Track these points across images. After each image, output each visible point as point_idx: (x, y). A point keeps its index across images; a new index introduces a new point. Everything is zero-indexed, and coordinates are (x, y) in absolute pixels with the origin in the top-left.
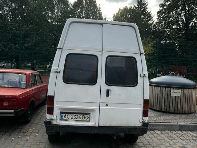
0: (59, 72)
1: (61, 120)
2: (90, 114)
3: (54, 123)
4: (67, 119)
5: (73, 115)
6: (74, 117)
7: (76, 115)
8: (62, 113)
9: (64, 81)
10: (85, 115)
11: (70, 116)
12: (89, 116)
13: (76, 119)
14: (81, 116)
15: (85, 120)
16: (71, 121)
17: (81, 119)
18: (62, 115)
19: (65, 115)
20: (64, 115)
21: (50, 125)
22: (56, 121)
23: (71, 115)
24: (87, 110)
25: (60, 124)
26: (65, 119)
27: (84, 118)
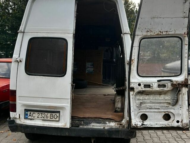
0: (20, 61)
1: (26, 118)
2: (59, 112)
3: (18, 122)
4: (32, 118)
5: (40, 113)
6: (40, 116)
7: (43, 113)
8: (26, 110)
10: (54, 114)
11: (36, 115)
12: (58, 114)
13: (42, 118)
14: (49, 114)
15: (54, 119)
16: (37, 120)
17: (48, 119)
18: (27, 113)
19: (30, 113)
20: (29, 113)
21: (13, 125)
22: (20, 120)
23: (36, 113)
24: (56, 107)
25: (25, 124)
26: (30, 117)
27: (52, 117)
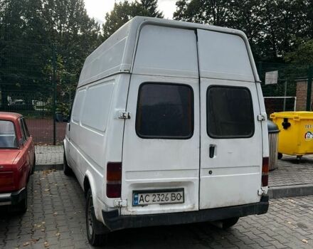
0: (129, 117)
1: (135, 205)
2: (183, 190)
3: (124, 212)
4: (145, 203)
5: (156, 194)
6: (157, 199)
7: (161, 194)
8: (135, 192)
9: (137, 134)
10: (176, 193)
11: (150, 198)
12: (181, 193)
13: (160, 202)
14: (169, 195)
15: (176, 201)
16: (151, 206)
17: (169, 201)
18: (136, 196)
19: (142, 196)
20: (140, 195)
21: (116, 218)
22: (127, 209)
23: (151, 195)
24: (180, 183)
25: (134, 214)
26: (142, 203)
27: (174, 198)
